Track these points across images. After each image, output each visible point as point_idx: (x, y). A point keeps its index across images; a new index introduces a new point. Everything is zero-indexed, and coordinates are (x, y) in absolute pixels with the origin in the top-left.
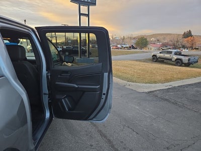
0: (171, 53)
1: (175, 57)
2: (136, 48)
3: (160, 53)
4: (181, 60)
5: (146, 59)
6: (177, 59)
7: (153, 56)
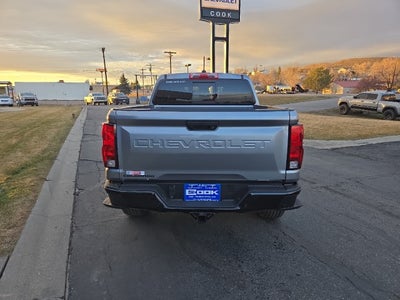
0: (374, 97)
1: (383, 105)
2: (306, 91)
3: (355, 98)
4: (393, 109)
5: (329, 111)
6: (386, 108)
7: (341, 104)
